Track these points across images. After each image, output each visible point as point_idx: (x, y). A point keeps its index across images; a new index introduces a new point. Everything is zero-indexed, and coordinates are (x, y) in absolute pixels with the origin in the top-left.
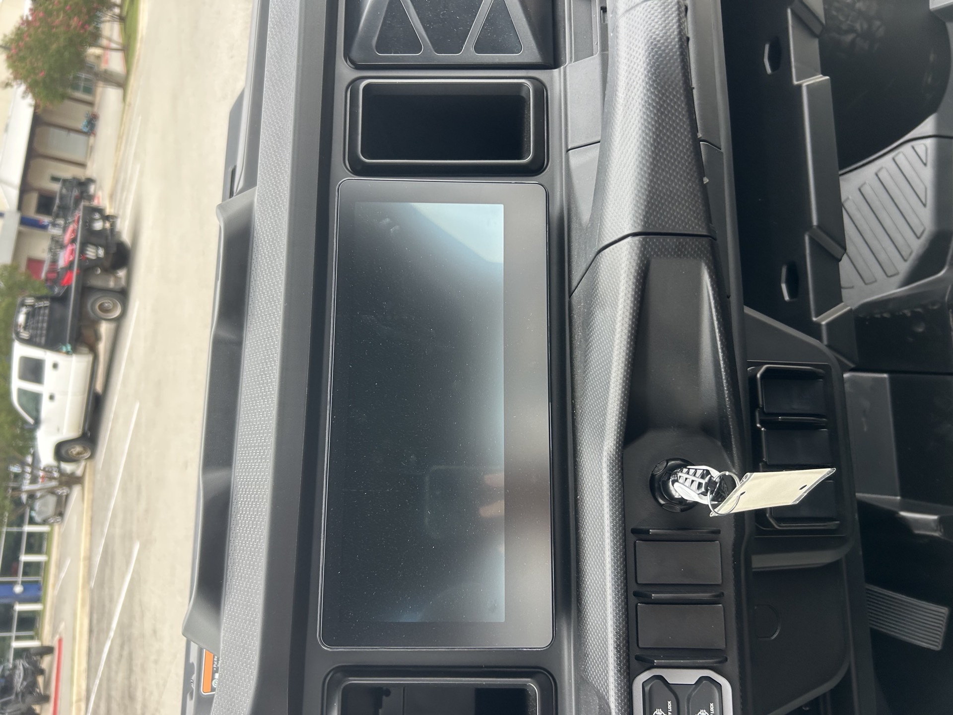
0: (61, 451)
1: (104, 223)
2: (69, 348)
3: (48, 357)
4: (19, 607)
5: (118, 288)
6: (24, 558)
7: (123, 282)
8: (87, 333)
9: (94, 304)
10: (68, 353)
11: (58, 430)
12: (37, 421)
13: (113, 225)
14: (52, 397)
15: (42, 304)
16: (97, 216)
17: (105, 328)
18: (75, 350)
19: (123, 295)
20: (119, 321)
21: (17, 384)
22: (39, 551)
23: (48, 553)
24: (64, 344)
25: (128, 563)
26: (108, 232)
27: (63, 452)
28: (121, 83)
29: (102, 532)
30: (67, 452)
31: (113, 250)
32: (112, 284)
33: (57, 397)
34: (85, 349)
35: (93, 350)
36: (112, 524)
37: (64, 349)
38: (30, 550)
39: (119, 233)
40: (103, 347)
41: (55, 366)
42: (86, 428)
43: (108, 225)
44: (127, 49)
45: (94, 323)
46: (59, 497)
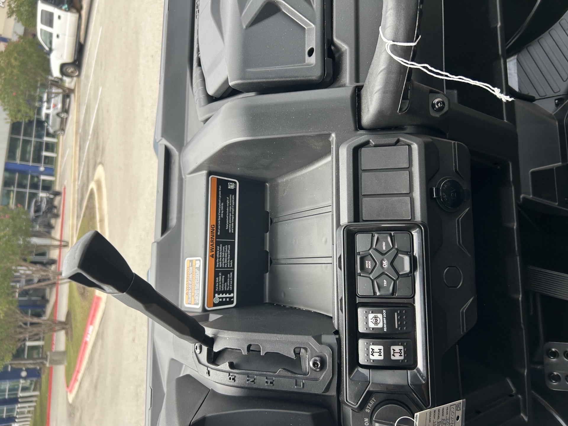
3: (56, 12)
4: (43, 177)
6: (45, 153)
10: (65, 10)
11: (62, 56)
12: (51, 50)
14: (58, 36)
18: (69, 10)
21: (40, 26)
22: (52, 151)
23: (57, 152)
24: (63, 4)
33: (60, 36)
34: (75, 11)
38: (47, 150)
40: (84, 12)
41: (59, 17)
46: (62, 119)
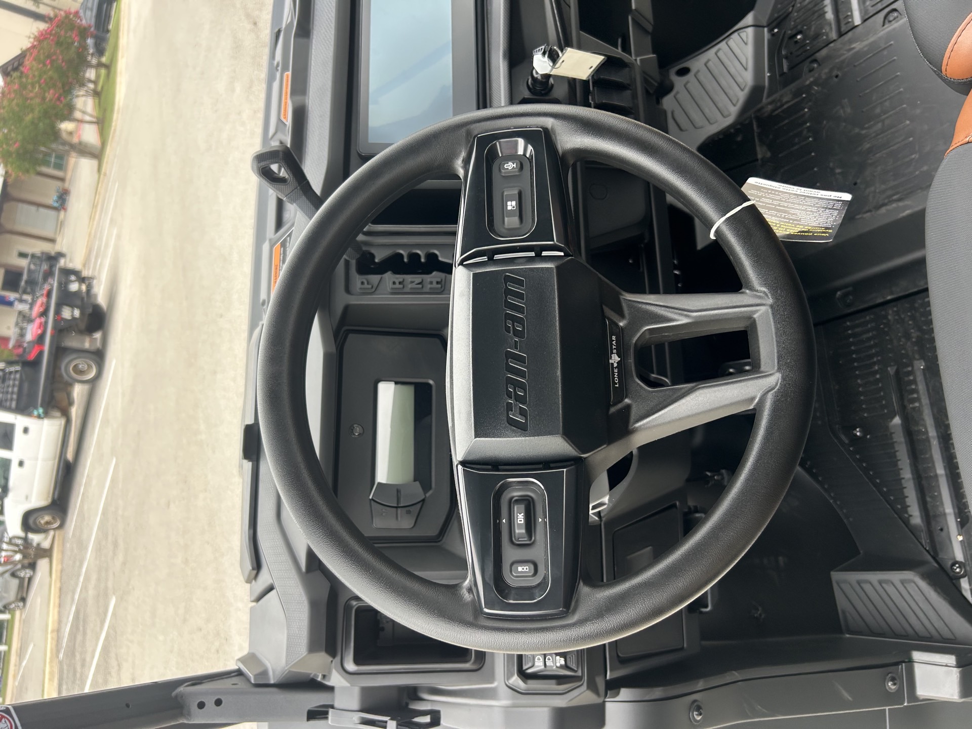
0: (29, 521)
1: (80, 285)
2: (41, 410)
5: (93, 348)
7: (98, 344)
8: (60, 396)
9: (68, 365)
13: (89, 288)
15: (12, 369)
16: (73, 278)
17: (78, 391)
19: (99, 356)
20: (94, 383)
25: (103, 622)
26: (84, 295)
27: (31, 521)
28: (97, 154)
29: (73, 599)
30: (35, 522)
31: (90, 310)
32: (87, 345)
35: (66, 413)
36: (85, 588)
37: (36, 413)
39: (96, 296)
42: (56, 496)
43: (84, 287)
44: (102, 122)
45: (68, 386)
